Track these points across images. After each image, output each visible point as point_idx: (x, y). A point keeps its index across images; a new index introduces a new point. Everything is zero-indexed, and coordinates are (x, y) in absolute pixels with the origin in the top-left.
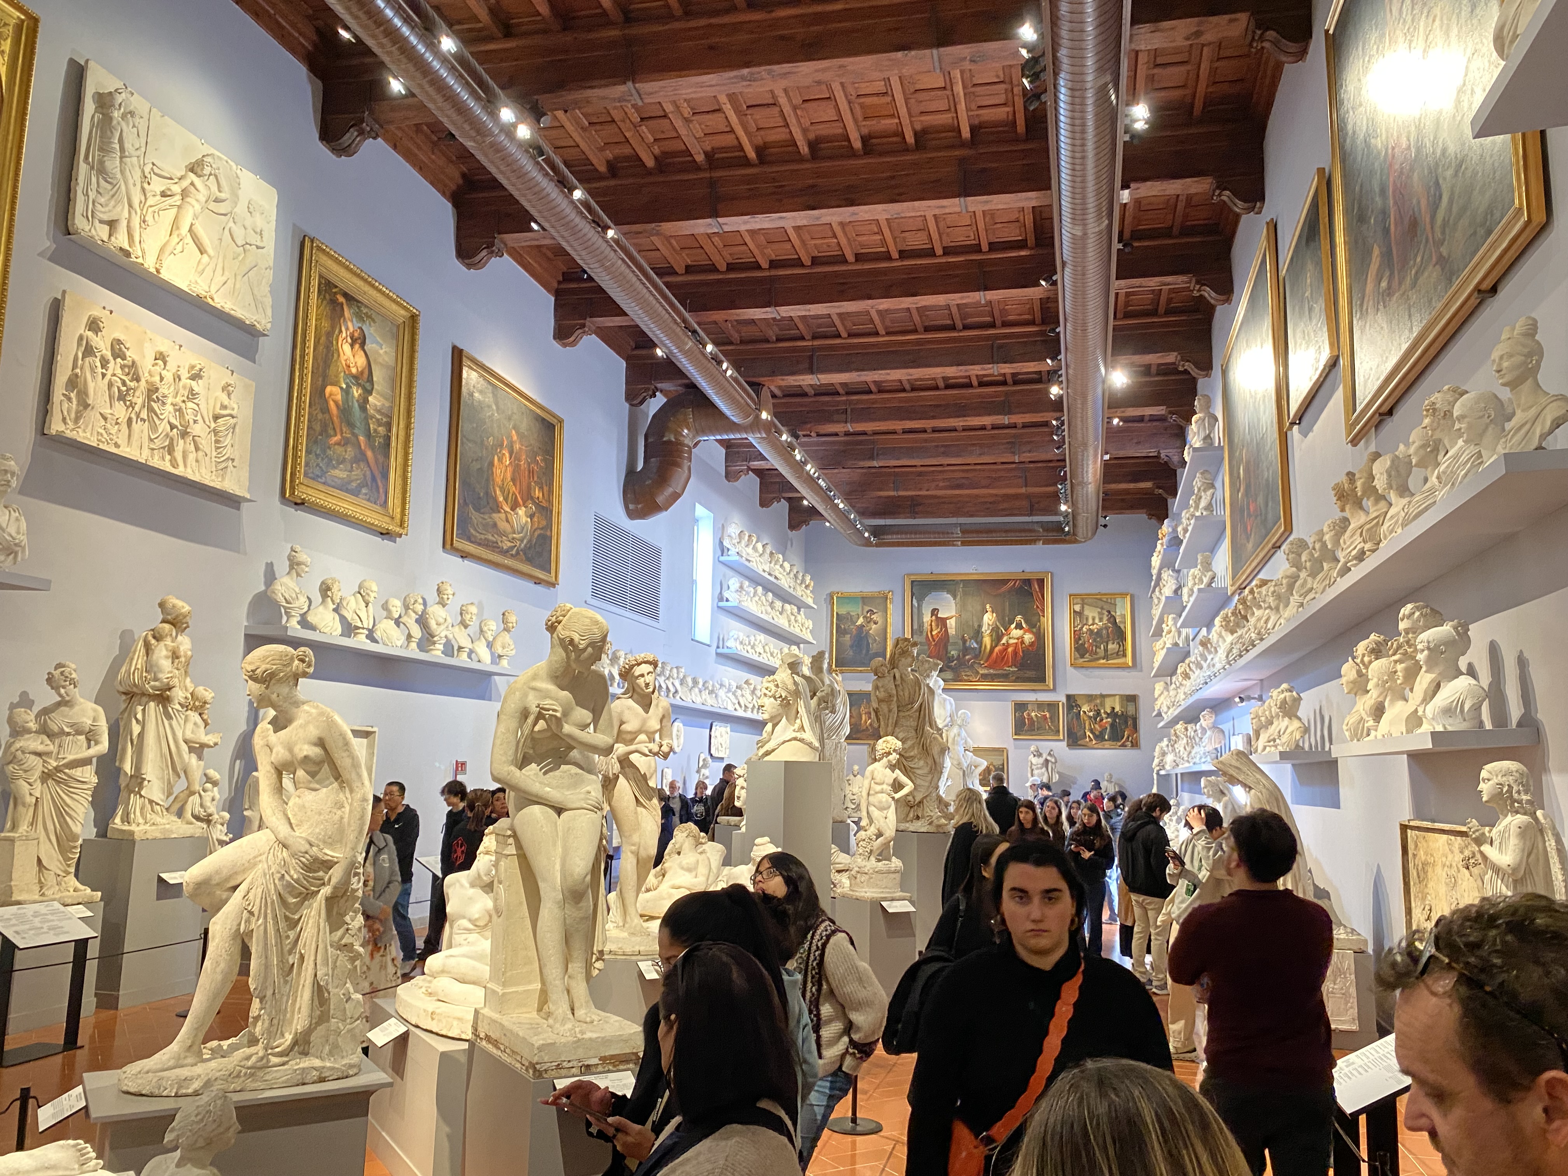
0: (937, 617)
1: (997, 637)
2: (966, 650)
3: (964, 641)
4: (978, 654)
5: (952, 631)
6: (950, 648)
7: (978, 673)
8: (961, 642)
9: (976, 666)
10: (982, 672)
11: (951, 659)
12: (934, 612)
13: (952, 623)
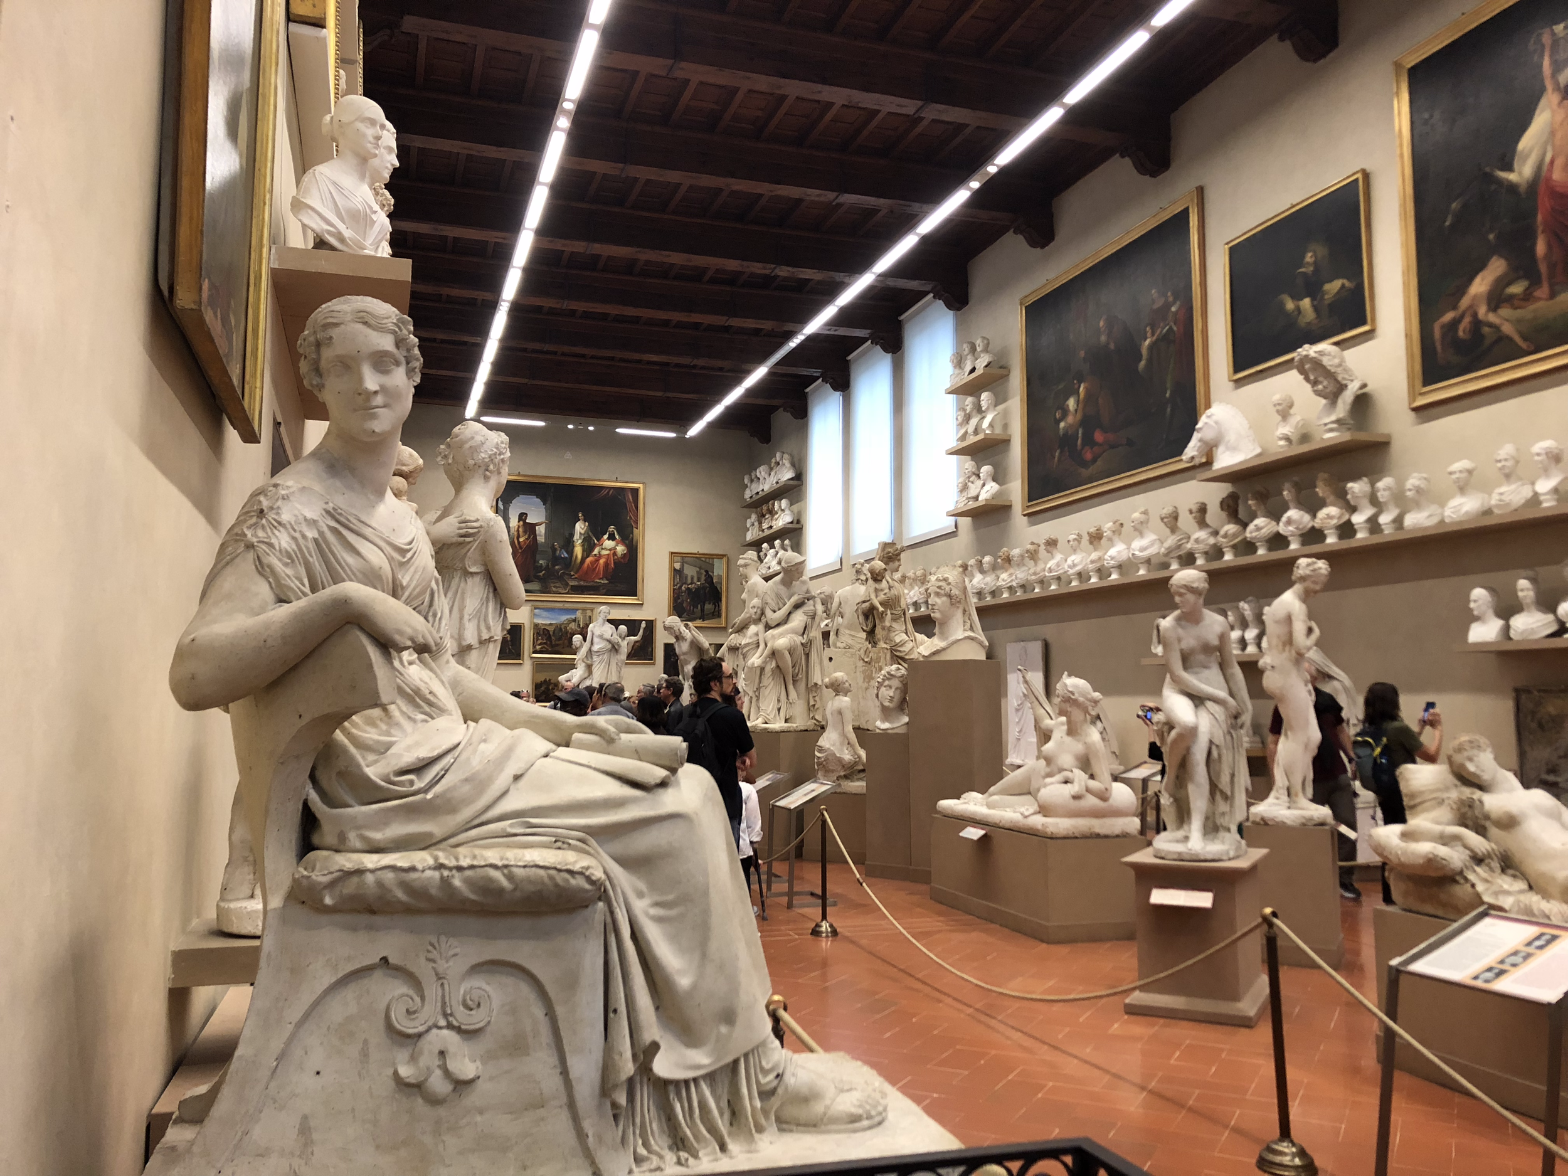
0: (525, 523)
1: (589, 547)
2: (556, 560)
3: (554, 550)
4: (568, 563)
5: (541, 539)
6: (538, 557)
7: (567, 584)
8: (550, 550)
9: (566, 577)
10: (572, 583)
11: (539, 568)
12: (522, 517)
13: (541, 530)
